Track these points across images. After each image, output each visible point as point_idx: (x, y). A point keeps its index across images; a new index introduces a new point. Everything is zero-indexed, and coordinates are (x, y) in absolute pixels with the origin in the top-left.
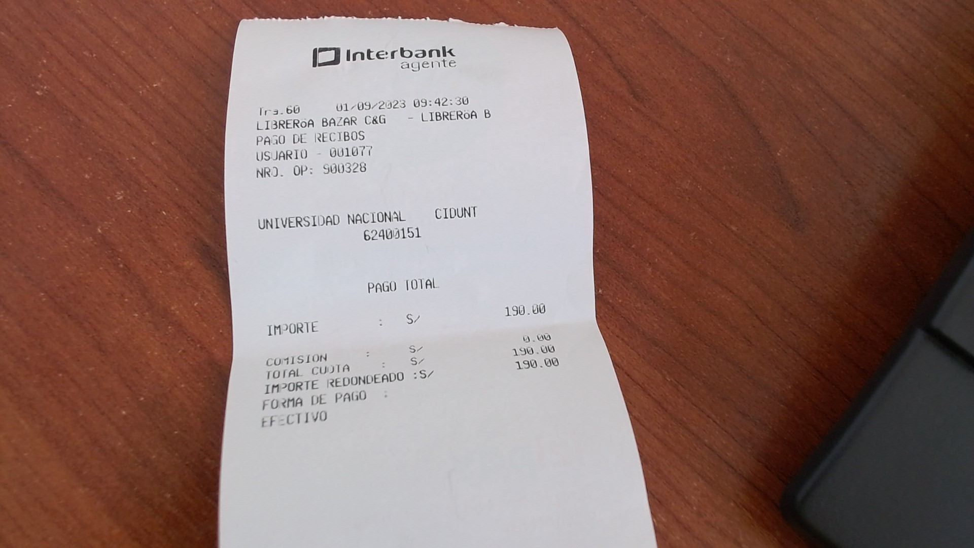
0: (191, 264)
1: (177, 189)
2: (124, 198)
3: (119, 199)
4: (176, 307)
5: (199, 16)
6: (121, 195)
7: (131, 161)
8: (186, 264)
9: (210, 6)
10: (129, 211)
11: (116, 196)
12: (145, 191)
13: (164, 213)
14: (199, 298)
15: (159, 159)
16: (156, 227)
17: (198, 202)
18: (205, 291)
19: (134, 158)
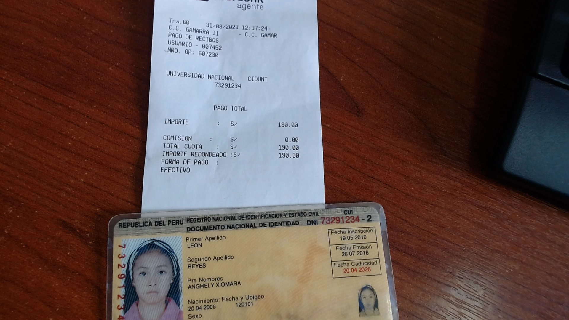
0: (59, 234)
1: (39, 197)
2: (13, 211)
3: (10, 212)
4: (59, 258)
5: (19, 99)
6: (11, 209)
7: (10, 190)
8: (57, 234)
9: (23, 92)
10: (18, 217)
11: (8, 211)
12: (23, 203)
13: (36, 212)
14: (70, 250)
15: (24, 184)
16: (35, 221)
17: (52, 200)
18: (71, 245)
19: (11, 188)
